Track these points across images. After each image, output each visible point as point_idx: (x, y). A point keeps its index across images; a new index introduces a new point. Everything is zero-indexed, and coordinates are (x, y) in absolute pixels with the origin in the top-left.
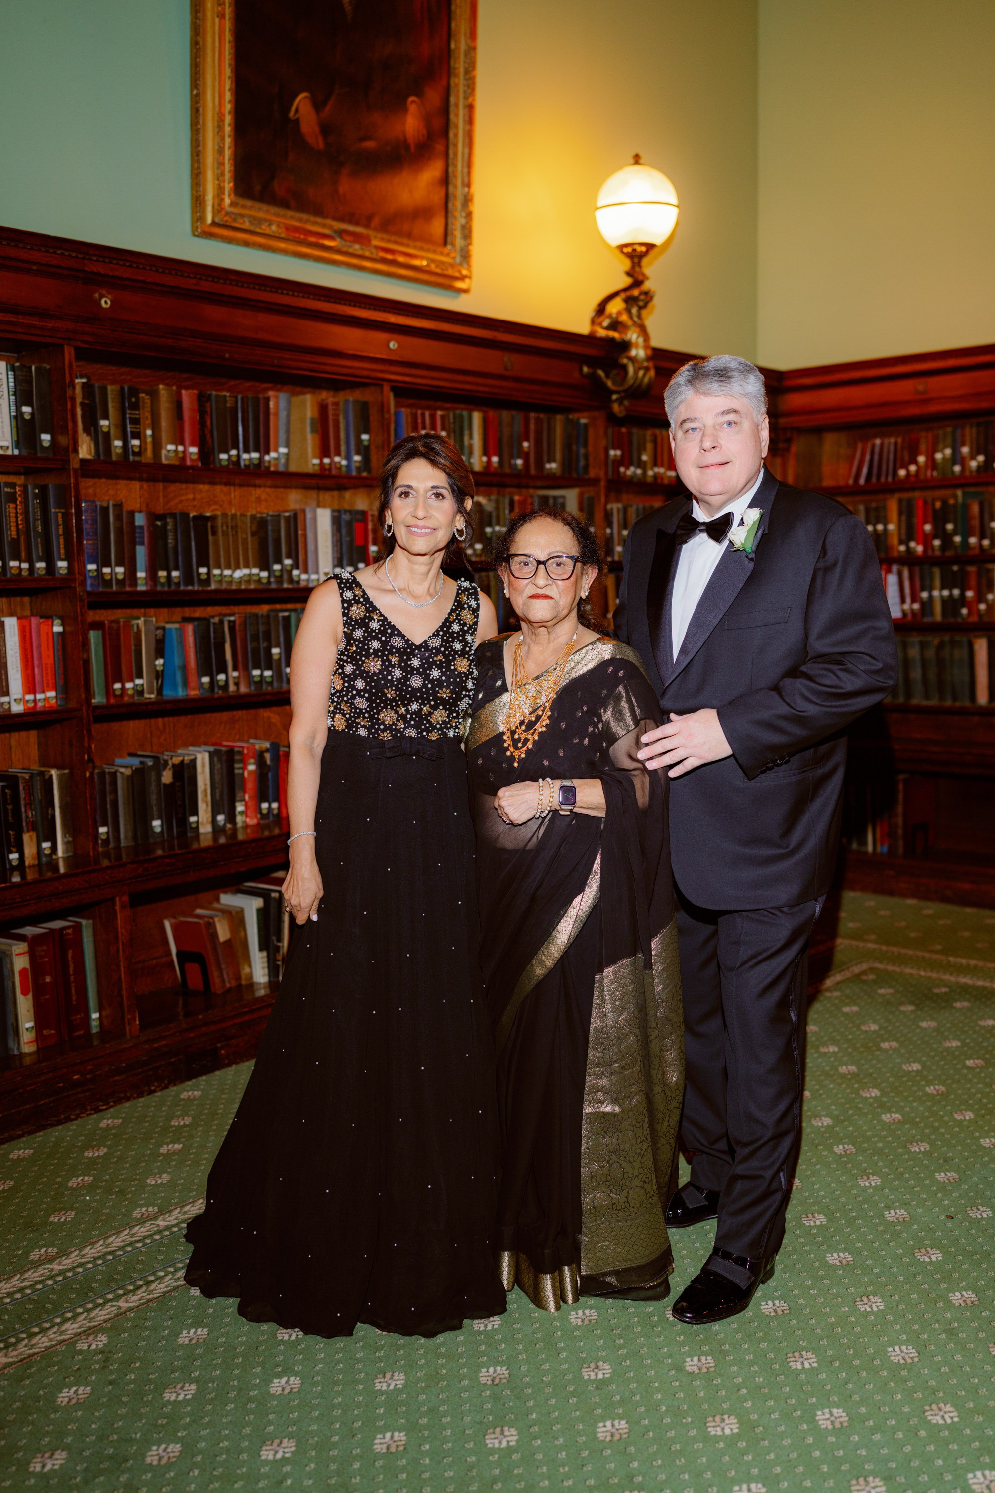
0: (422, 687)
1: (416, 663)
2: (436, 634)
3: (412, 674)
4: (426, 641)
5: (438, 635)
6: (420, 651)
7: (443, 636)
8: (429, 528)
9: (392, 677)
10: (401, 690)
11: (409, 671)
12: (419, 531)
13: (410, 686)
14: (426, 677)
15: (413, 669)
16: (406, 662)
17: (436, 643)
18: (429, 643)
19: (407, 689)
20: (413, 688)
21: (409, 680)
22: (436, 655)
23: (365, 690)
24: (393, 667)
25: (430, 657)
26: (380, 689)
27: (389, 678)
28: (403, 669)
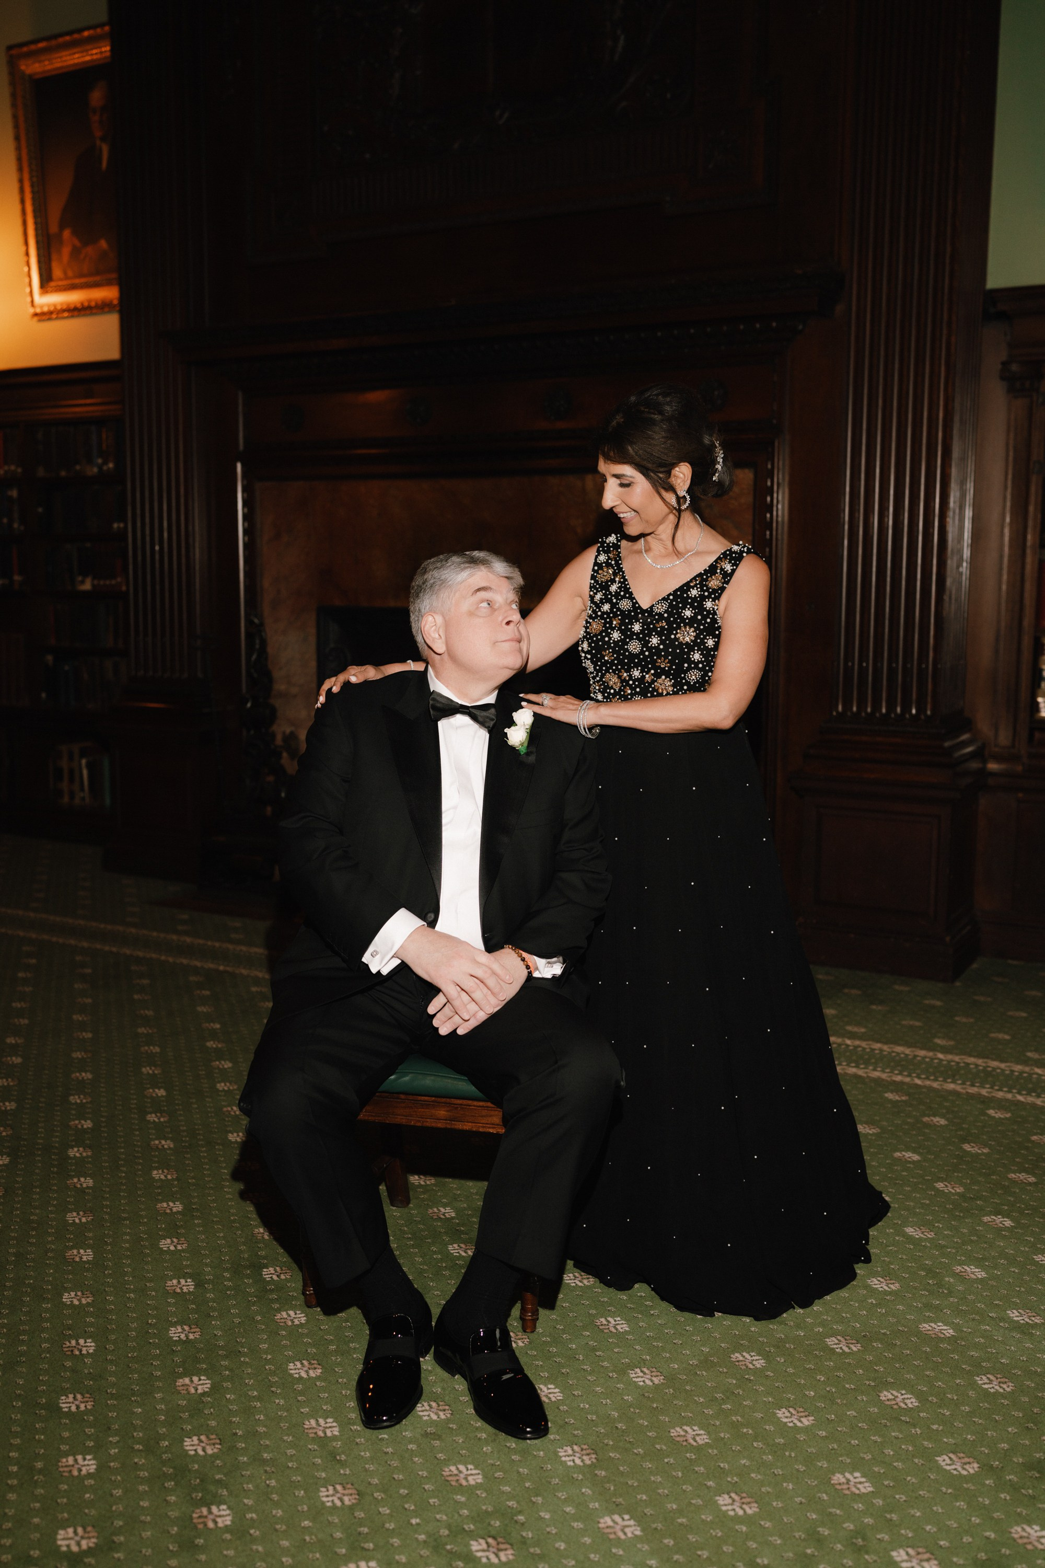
0: (641, 653)
1: (637, 627)
2: (665, 599)
3: (631, 639)
4: (653, 605)
6: (643, 614)
7: (673, 602)
9: (610, 639)
10: (618, 653)
11: (628, 635)
13: (628, 650)
14: (645, 644)
15: (633, 633)
16: (626, 625)
17: (661, 608)
18: (655, 608)
19: (625, 653)
20: (630, 653)
21: (627, 644)
22: (660, 621)
24: (613, 629)
25: (651, 623)
27: (607, 639)
28: (622, 632)
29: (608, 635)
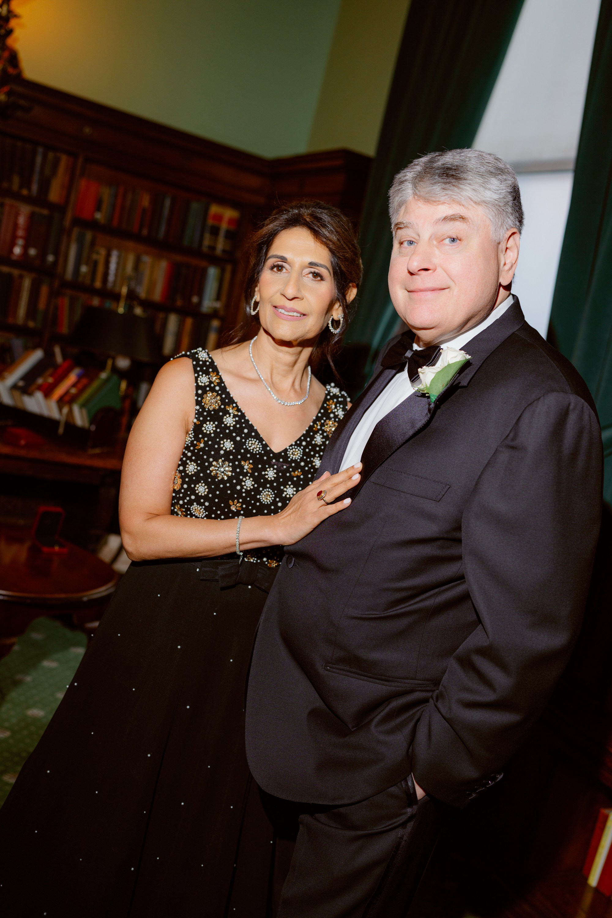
0: (272, 504)
1: (271, 474)
2: (298, 444)
3: (265, 487)
4: (286, 450)
5: (300, 445)
6: (278, 460)
7: (306, 447)
8: (298, 312)
9: (242, 487)
10: (248, 504)
11: (261, 483)
12: (286, 313)
13: (259, 500)
15: (266, 481)
16: (260, 471)
17: (296, 454)
18: (290, 453)
19: (255, 503)
20: (261, 503)
21: (259, 493)
22: (295, 469)
23: (206, 498)
24: (245, 475)
25: (287, 470)
26: (225, 499)
27: (238, 488)
28: (256, 480)
29: (240, 482)
